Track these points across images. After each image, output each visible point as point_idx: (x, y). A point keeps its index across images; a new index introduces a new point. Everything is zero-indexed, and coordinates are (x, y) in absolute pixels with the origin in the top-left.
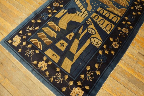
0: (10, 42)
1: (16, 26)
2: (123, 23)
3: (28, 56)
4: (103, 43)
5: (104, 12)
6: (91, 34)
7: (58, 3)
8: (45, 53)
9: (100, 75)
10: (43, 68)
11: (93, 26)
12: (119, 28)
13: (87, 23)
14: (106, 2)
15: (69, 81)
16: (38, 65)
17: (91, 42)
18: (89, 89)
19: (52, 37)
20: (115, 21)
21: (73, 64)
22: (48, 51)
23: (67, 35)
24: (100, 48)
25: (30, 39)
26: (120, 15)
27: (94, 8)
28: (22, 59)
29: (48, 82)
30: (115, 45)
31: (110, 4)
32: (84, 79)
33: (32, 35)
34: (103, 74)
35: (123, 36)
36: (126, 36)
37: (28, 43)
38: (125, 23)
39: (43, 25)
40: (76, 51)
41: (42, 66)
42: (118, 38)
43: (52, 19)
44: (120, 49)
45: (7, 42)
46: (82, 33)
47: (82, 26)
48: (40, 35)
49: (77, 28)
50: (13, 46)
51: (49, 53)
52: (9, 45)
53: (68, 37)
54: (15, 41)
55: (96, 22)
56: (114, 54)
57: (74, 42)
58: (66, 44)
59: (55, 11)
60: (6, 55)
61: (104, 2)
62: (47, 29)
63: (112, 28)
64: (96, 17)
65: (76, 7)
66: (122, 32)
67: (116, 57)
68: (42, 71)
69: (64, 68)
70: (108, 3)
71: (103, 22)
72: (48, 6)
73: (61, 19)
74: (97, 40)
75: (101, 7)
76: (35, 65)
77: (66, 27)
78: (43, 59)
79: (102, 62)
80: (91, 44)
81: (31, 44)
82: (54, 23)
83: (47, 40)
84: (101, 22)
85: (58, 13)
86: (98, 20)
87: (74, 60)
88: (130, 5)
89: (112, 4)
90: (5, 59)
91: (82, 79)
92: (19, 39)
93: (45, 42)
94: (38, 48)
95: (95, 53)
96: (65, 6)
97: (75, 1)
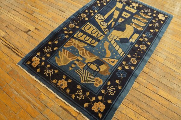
2: (72, 31)
4: (93, 16)
7: (142, 49)
11: (103, 28)
12: (77, 27)
13: (108, 30)
14: (87, 54)
17: (104, 16)
19: (135, 20)
20: (80, 33)
21: (115, 5)
25: (151, 18)
27: (101, 45)
30: (84, 15)
36: (72, 21)
38: (70, 31)
42: (80, 20)
45: (168, 16)
46: (112, 22)
47: (112, 27)
48: (145, 20)
52: (165, 14)
53: (123, 20)
55: (99, 31)
57: (117, 16)
58: (123, 15)
59: (141, 39)
62: (142, 24)
63: (84, 27)
64: (99, 35)
65: (121, 44)
70: (85, 52)
71: (93, 31)
72: (150, 44)
73: (132, 33)
74: (99, 18)
75: (93, 47)
77: (126, 26)
78: (136, 8)
79: (95, 6)
81: (149, 15)
82: (137, 29)
86: (97, 33)
88: (57, 52)
89: (79, 52)
93: (140, 17)
94: (143, 13)
95: (100, 10)
96: (132, 46)
97: (123, 53)
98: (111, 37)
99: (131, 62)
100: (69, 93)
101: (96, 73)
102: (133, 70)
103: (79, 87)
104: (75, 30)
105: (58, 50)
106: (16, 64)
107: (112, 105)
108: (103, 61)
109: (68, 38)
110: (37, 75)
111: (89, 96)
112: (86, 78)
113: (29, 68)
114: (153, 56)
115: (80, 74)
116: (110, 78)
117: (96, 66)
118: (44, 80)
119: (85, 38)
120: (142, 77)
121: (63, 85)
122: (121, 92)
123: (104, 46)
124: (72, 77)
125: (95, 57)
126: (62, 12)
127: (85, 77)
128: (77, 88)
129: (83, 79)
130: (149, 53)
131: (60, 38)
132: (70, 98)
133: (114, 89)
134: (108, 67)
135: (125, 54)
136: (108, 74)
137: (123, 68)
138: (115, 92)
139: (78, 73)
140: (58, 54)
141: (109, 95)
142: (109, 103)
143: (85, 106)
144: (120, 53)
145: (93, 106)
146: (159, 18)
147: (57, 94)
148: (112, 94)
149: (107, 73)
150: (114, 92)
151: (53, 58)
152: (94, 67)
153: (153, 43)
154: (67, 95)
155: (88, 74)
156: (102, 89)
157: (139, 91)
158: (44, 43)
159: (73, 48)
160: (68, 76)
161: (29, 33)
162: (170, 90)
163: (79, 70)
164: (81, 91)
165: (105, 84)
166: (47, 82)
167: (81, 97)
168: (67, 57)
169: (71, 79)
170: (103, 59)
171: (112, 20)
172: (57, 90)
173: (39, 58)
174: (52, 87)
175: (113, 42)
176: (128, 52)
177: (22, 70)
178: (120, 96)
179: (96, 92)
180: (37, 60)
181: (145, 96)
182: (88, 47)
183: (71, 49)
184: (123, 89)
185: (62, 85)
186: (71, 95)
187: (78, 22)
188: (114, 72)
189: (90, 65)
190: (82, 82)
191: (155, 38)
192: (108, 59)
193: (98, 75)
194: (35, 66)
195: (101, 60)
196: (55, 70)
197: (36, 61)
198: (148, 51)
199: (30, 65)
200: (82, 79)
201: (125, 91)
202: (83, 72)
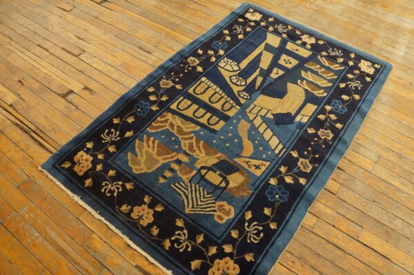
0: (377, 66)
4: (215, 64)
5: (209, 120)
6: (239, 76)
8: (311, 52)
9: (223, 29)
11: (236, 89)
12: (178, 87)
13: (247, 94)
14: (199, 147)
17: (238, 64)
18: (239, 19)
19: (309, 72)
24: (222, 58)
25: (344, 70)
26: (169, 116)
27: (231, 128)
29: (294, 25)
30: (193, 61)
31: (187, 142)
35: (175, 75)
36: (168, 74)
40: (263, 55)
42: (186, 71)
45: (382, 65)
46: (256, 78)
47: (256, 88)
49: (265, 84)
50: (367, 60)
52: (375, 61)
53: (281, 72)
54: (369, 66)
55: (228, 96)
57: (268, 65)
58: (281, 62)
59: (322, 117)
61: (205, 148)
62: (323, 83)
63: (194, 86)
64: (227, 106)
65: (276, 128)
66: (173, 81)
68: (307, 34)
70: (194, 144)
71: (213, 97)
72: (342, 128)
73: (302, 102)
74: (228, 67)
75: (214, 131)
76: (320, 40)
77: (288, 86)
81: (340, 62)
82: (313, 94)
83: (315, 68)
84: (216, 98)
85: (313, 114)
86: (223, 101)
88: (131, 142)
89: (183, 142)
93: (319, 66)
94: (326, 59)
96: (302, 132)
97: (281, 146)
98: (255, 111)
99: (300, 168)
100: (158, 235)
101: (218, 192)
102: (302, 186)
103: (179, 223)
104: (173, 94)
105: (133, 138)
106: (37, 168)
107: (256, 265)
108: (236, 165)
109: (157, 110)
110: (85, 192)
111: (202, 244)
112: (197, 203)
113: (66, 177)
114: (349, 153)
115: (182, 194)
116: (251, 204)
117: (220, 175)
118: (101, 205)
119: (196, 111)
120: (323, 201)
121: (144, 217)
122: (275, 236)
123: (239, 131)
124: (165, 201)
125: (218, 156)
126: (146, 53)
127: (194, 199)
128: (176, 224)
129: (191, 205)
130: (340, 147)
131: (140, 112)
132: (159, 248)
133: (261, 228)
134: (247, 177)
135: (285, 149)
136: (245, 194)
137: (281, 181)
138: (262, 235)
139: (177, 190)
140: (134, 147)
141: (249, 241)
142: (249, 261)
143: (193, 268)
144: (273, 148)
145: (212, 267)
146: (362, 70)
147: (130, 239)
148: (256, 240)
149: (244, 191)
150: (259, 236)
151: (122, 155)
152: (214, 178)
153: (349, 125)
154: (152, 240)
155: (202, 194)
156: (232, 229)
157: (317, 235)
158: (103, 120)
159: (168, 134)
160: (156, 197)
161: (70, 97)
162: (387, 233)
163: (181, 183)
164: (185, 231)
165: (240, 216)
166: (109, 211)
167: (185, 245)
168: (154, 154)
169: (163, 205)
170: (235, 160)
171: (257, 72)
172: (129, 229)
173: (91, 155)
174: (119, 223)
175: (258, 121)
176: (293, 145)
177: (52, 181)
178: (274, 246)
179: (218, 235)
180: (87, 160)
181: (330, 246)
182: (202, 133)
183: (163, 137)
184: (280, 229)
185: (141, 218)
186: (163, 242)
187: (181, 75)
188: (261, 190)
189: (206, 173)
190: (187, 211)
191: (353, 115)
192: (247, 159)
193: (223, 195)
194: (81, 174)
195: (230, 161)
196: (126, 182)
197: (84, 161)
198: (337, 144)
199: (70, 170)
200: (188, 204)
201: (285, 234)
202: (189, 189)
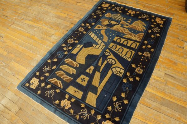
0: (27, 85)
1: (32, 68)
2: (143, 48)
3: (49, 97)
4: (126, 71)
5: (121, 40)
6: (111, 64)
7: (72, 40)
8: (66, 90)
9: (128, 104)
10: (66, 106)
11: (112, 56)
12: (140, 53)
13: (106, 54)
14: (122, 30)
15: (97, 116)
16: (60, 104)
17: (113, 72)
18: (119, 120)
19: (71, 74)
20: (134, 47)
21: (98, 97)
22: (69, 88)
23: (87, 69)
24: (123, 76)
25: (49, 79)
26: (138, 40)
27: (111, 38)
28: (43, 101)
29: (73, 120)
30: (139, 71)
31: (126, 31)
32: (112, 110)
33: (50, 75)
34: (131, 102)
35: (145, 60)
36: (149, 60)
37: (47, 84)
38: (146, 48)
39: (60, 64)
40: (98, 83)
41: (65, 105)
42: (140, 63)
43: (68, 56)
44: (145, 74)
45: (24, 85)
46: (102, 64)
47: (101, 58)
48: (59, 74)
49: (96, 61)
50: (32, 89)
51: (71, 90)
52: (27, 89)
53: (88, 71)
54: (33, 84)
55: (115, 52)
56: (139, 79)
57: (95, 75)
58: (87, 79)
59: (70, 48)
60: (25, 99)
61: (119, 30)
62: (65, 67)
63: (133, 55)
64: (114, 47)
65: (91, 40)
66: (144, 56)
67: (142, 82)
68: (66, 110)
69: (89, 103)
71: (122, 50)
72: (62, 44)
73: (78, 54)
74: (118, 69)
75: (117, 36)
77: (85, 62)
78: (65, 97)
79: (128, 90)
80: (113, 74)
81: (50, 84)
82: (72, 60)
83: (66, 77)
84: (120, 51)
85: (74, 49)
86: (117, 49)
87: (98, 93)
88: (147, 28)
89: (128, 31)
90: (23, 104)
91: (110, 111)
92: (37, 81)
93: (64, 79)
94: (58, 87)
95: (119, 82)
96: (80, 41)
97: (90, 34)
98: (101, 46)
99: (83, 29)
104: (140, 49)
109: (144, 41)
112: (117, 16)
117: (111, 23)
118: (145, 12)
119: (127, 43)
121: (131, 11)
122: (92, 12)
123: (107, 37)
125: (114, 29)
128: (121, 11)
132: (124, 7)
134: (102, 24)
137: (90, 24)
142: (99, 7)
148: (98, 11)
149: (103, 21)
151: (148, 25)
152: (113, 22)
156: (105, 12)
160: (130, 16)
163: (124, 20)
165: (103, 15)
167: (117, 8)
168: (137, 27)
175: (99, 42)
176: (85, 35)
182: (122, 35)
183: (136, 32)
187: (142, 60)
188: (97, 21)
189: (116, 23)
190: (119, 14)
192: (103, 29)
194: (157, 18)
195: (108, 27)
196: (141, 18)
197: (159, 21)
199: (162, 18)
202: (120, 19)
